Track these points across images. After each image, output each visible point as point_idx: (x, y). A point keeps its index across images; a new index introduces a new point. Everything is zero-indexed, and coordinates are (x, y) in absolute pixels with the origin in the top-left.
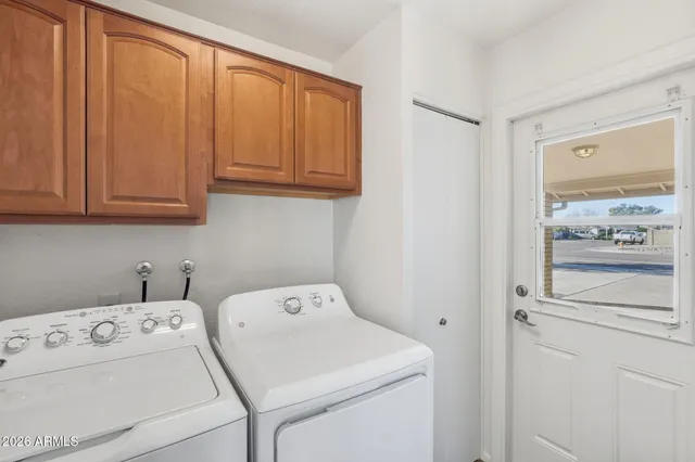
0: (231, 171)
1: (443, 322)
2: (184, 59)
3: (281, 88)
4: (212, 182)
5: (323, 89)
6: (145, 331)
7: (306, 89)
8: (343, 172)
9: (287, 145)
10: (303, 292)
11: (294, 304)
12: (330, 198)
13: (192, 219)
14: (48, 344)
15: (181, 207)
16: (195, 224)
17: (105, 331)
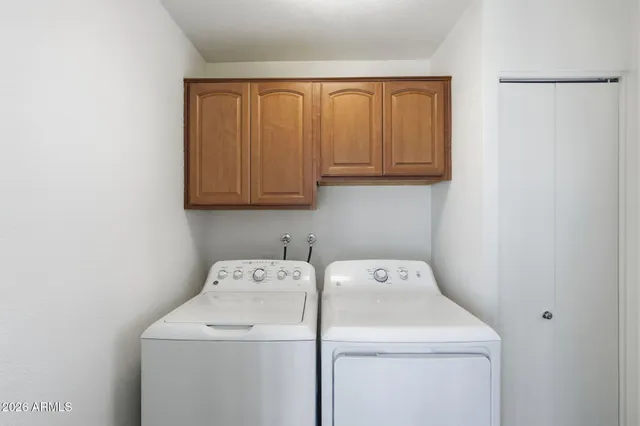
0: (333, 170)
1: (547, 316)
2: (301, 97)
3: (370, 100)
4: (320, 179)
5: (409, 90)
6: (279, 278)
7: (392, 94)
8: (430, 161)
9: (376, 144)
10: (392, 265)
11: (381, 274)
12: (427, 184)
13: (307, 206)
14: (235, 277)
15: (300, 198)
16: (309, 209)
17: (259, 274)
